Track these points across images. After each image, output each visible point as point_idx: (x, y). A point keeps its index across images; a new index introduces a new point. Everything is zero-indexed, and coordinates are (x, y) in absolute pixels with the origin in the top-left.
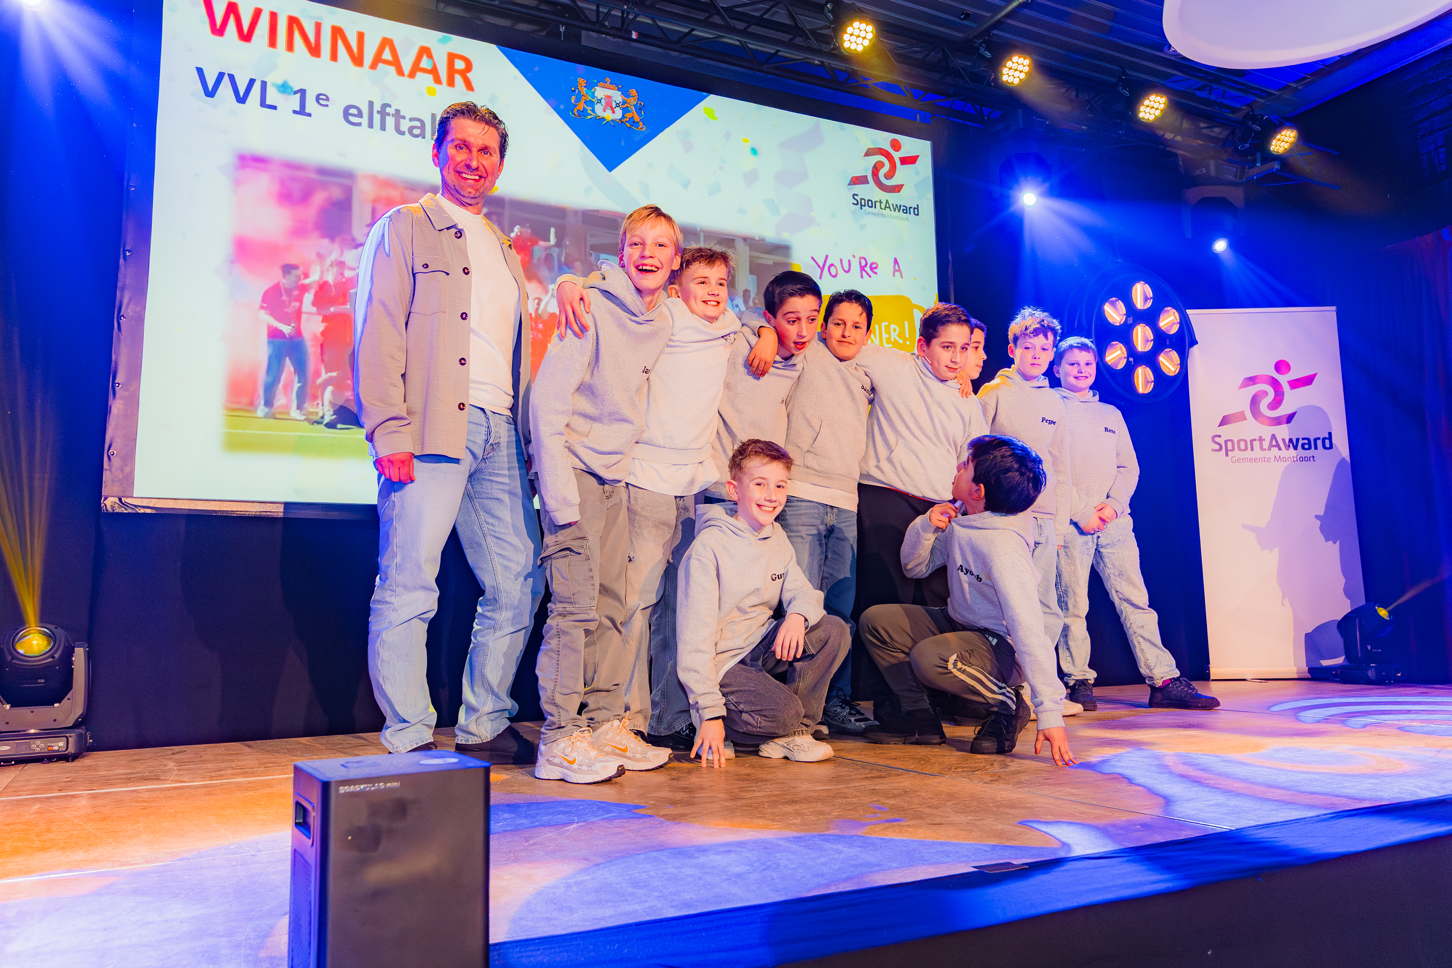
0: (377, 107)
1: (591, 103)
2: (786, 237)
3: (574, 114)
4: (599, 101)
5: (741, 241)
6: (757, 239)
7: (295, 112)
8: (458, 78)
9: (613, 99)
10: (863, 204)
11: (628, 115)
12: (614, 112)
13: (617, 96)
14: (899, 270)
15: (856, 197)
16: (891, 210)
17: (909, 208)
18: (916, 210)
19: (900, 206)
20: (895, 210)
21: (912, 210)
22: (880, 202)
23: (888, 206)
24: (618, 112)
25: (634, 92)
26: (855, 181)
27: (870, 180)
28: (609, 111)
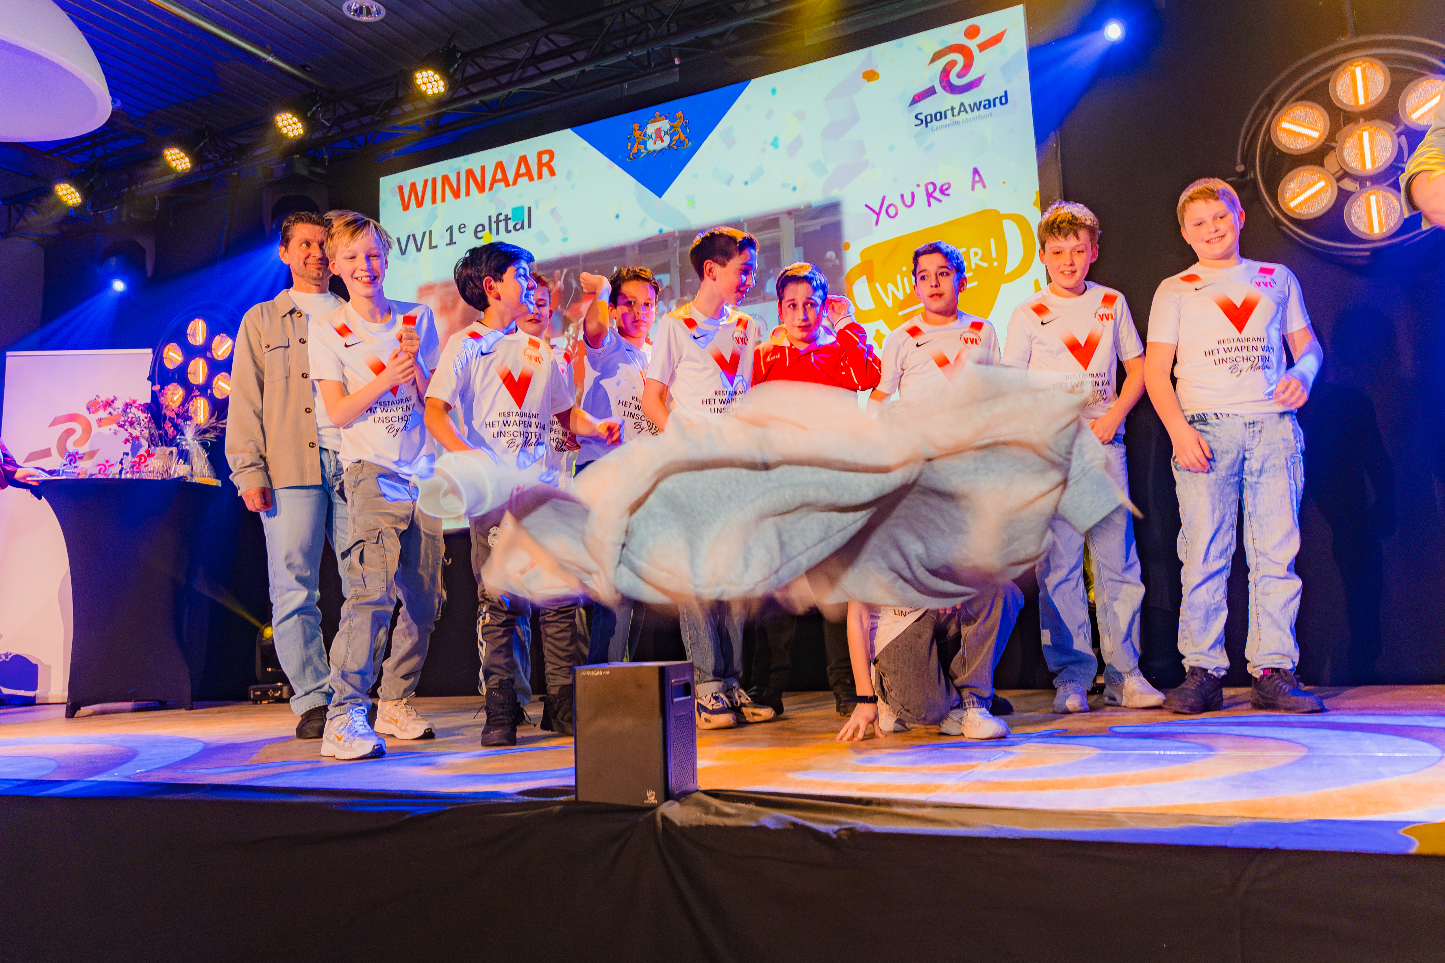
0: (494, 219)
1: (644, 143)
2: (835, 194)
3: (631, 159)
4: (650, 137)
5: (786, 216)
6: (802, 207)
7: (447, 245)
8: (545, 170)
9: (662, 129)
10: (929, 120)
11: (676, 137)
12: (662, 141)
13: (665, 125)
14: (981, 180)
15: (919, 117)
16: (967, 112)
17: (994, 100)
18: (1004, 99)
19: (980, 103)
20: (972, 111)
21: (997, 101)
22: (953, 109)
23: (962, 109)
24: (667, 139)
25: (680, 114)
26: (918, 98)
27: (938, 88)
28: (659, 142)
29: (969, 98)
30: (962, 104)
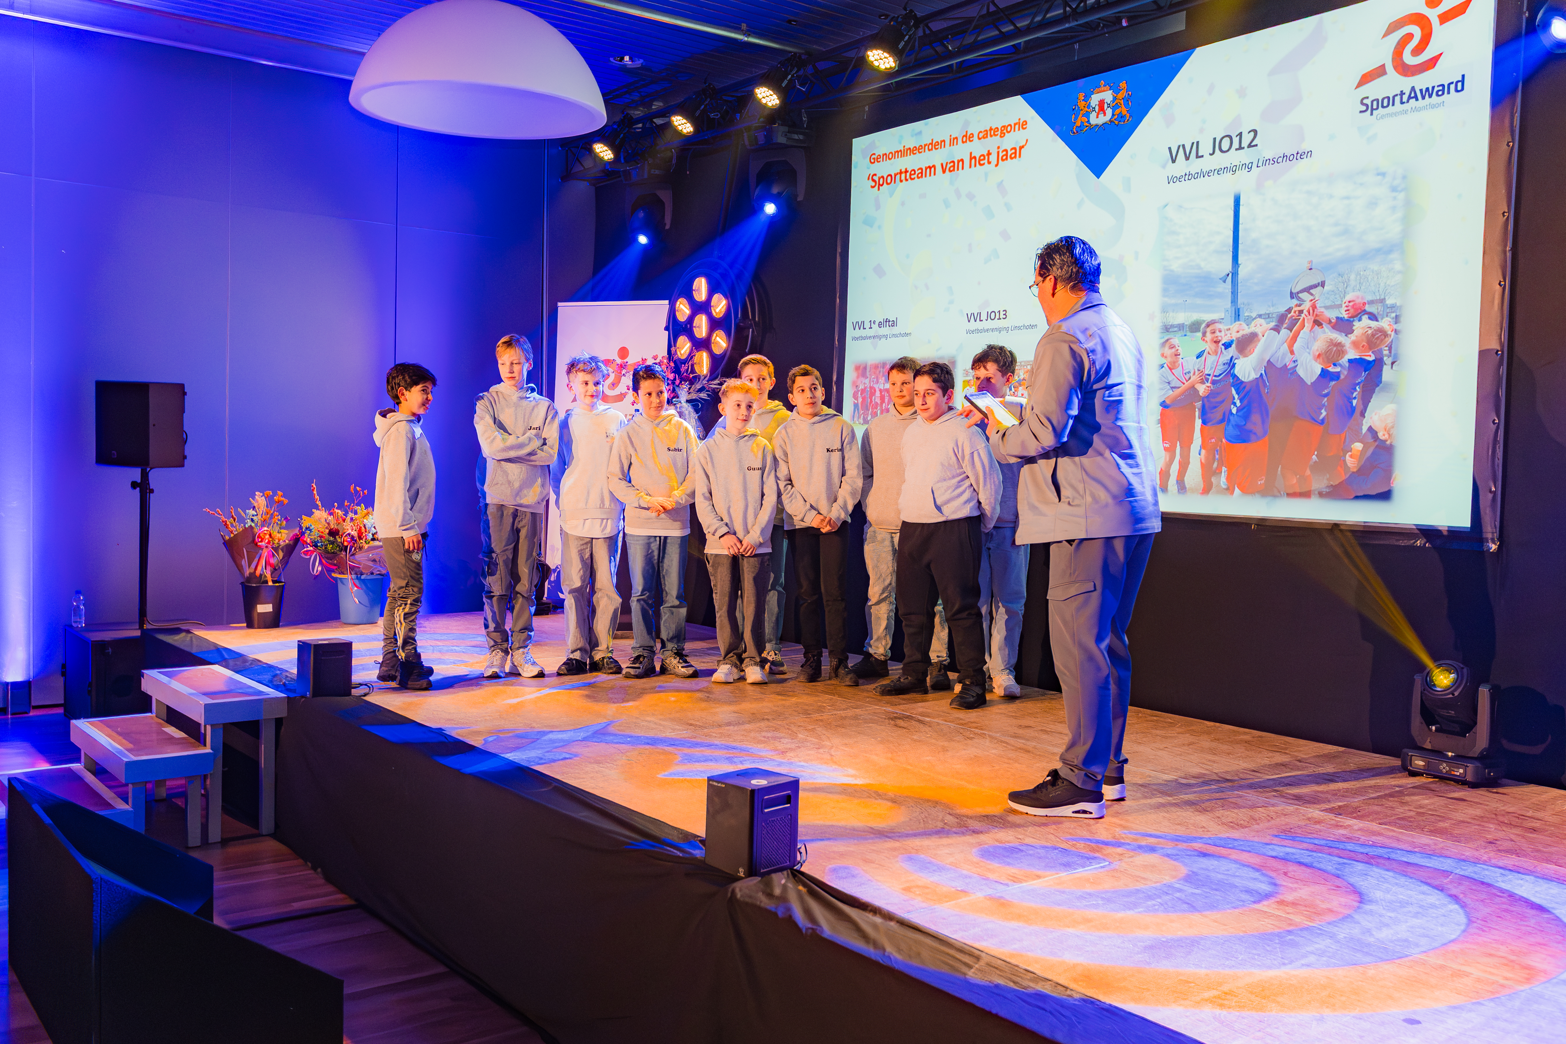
3: (1074, 133)
4: (1094, 109)
9: (1105, 101)
10: (1375, 107)
11: (1117, 112)
12: (1105, 114)
13: (1108, 96)
15: (1365, 101)
16: (1417, 99)
17: (1449, 85)
18: (1460, 85)
19: (1433, 87)
20: (1423, 98)
21: (1452, 87)
22: (1402, 93)
23: (1413, 95)
24: (1109, 112)
25: (1123, 85)
26: (1366, 79)
27: (1389, 68)
28: (1101, 115)
29: (1422, 81)
30: (1413, 89)
